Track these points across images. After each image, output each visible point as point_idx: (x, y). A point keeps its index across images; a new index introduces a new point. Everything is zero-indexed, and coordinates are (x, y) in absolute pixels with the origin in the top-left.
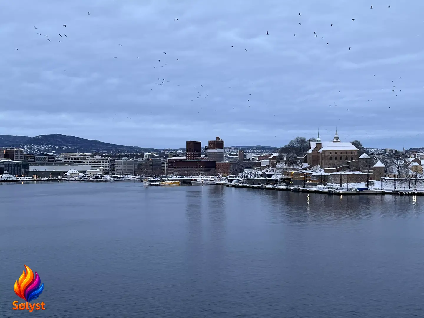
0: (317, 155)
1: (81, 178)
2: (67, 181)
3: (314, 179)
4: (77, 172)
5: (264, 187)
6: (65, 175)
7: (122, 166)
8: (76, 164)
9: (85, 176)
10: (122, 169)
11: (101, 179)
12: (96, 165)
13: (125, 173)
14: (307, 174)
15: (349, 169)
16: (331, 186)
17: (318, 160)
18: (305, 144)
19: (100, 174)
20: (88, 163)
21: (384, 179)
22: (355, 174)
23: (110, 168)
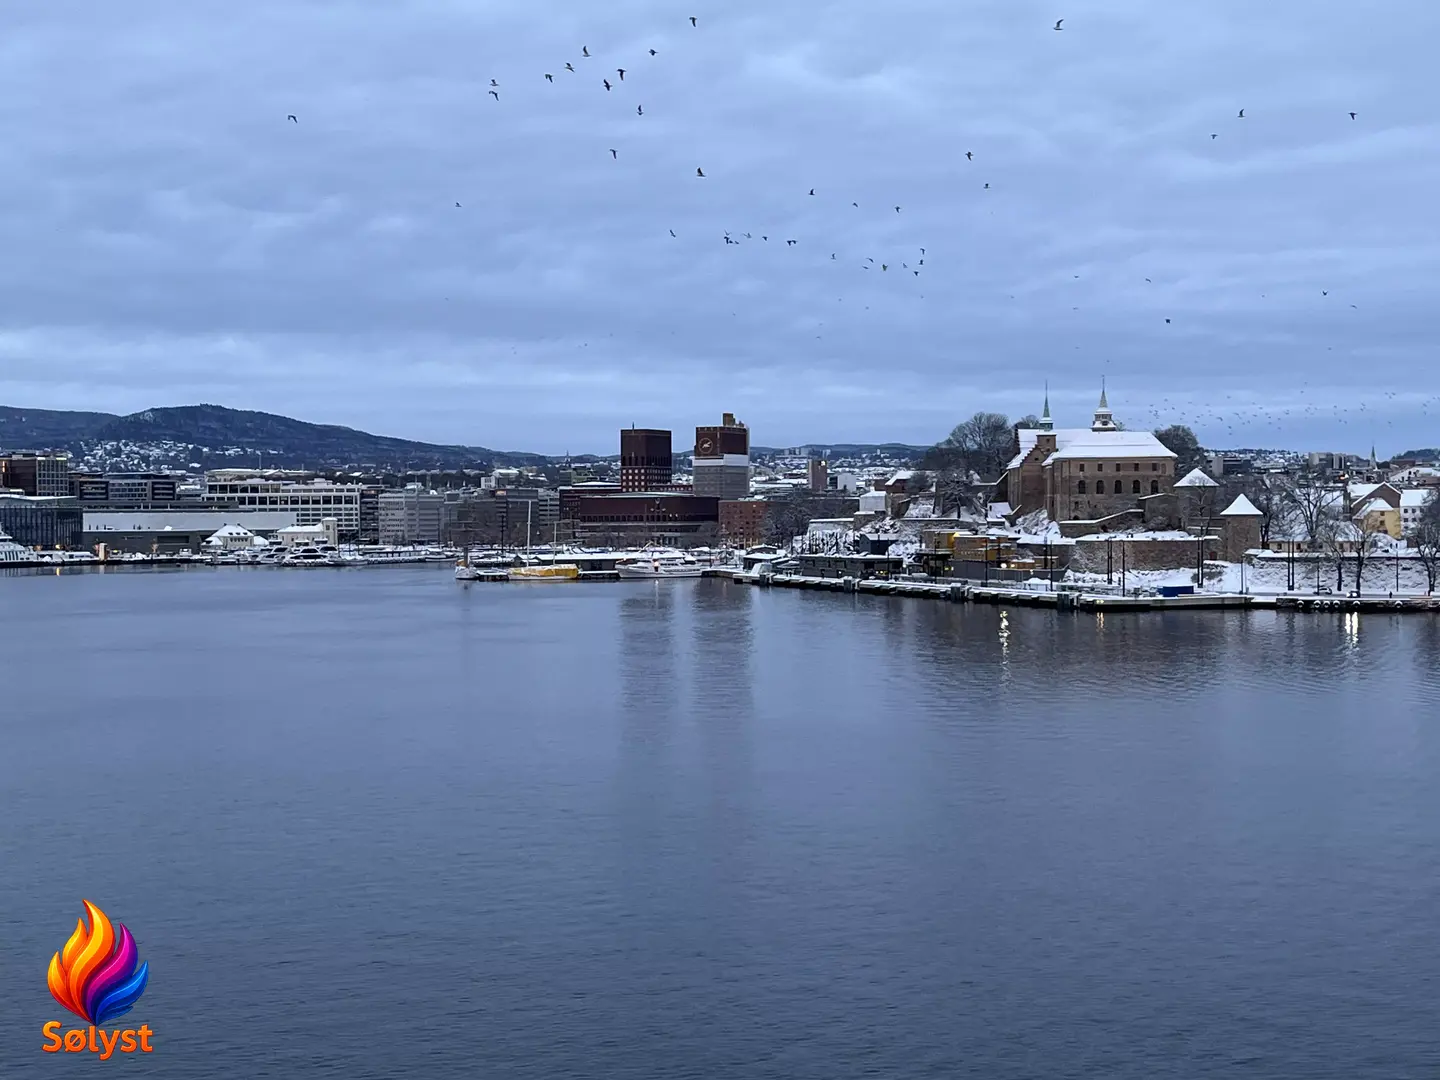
0: (1037, 473)
1: (257, 556)
2: (208, 563)
3: (1023, 558)
4: (245, 534)
5: (854, 585)
6: (204, 544)
7: (400, 514)
8: (247, 507)
9: (268, 547)
10: (402, 523)
11: (325, 557)
12: (314, 509)
13: (413, 536)
14: (999, 539)
15: (1144, 522)
16: (1079, 580)
17: (1043, 492)
18: (1002, 438)
19: (321, 539)
20: (286, 503)
21: (1256, 556)
22: (1160, 539)
23: (362, 519)
